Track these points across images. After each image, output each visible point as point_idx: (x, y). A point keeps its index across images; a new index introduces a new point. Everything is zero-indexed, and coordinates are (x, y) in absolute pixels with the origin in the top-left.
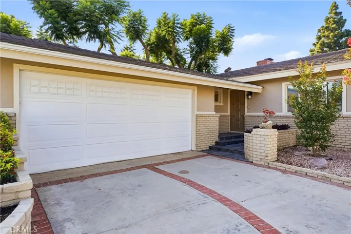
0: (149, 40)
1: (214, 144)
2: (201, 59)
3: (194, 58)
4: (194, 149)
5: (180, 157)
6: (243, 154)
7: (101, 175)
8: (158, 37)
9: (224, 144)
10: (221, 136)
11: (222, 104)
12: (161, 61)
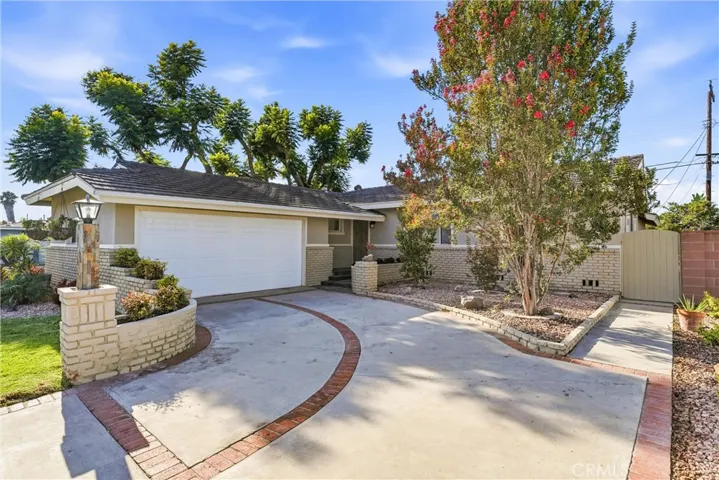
0: (254, 137)
1: (327, 279)
2: (326, 168)
3: (316, 167)
4: (304, 284)
5: (287, 291)
6: (350, 287)
7: (211, 303)
8: (267, 135)
9: (338, 279)
10: (335, 271)
11: (343, 233)
12: (272, 165)
